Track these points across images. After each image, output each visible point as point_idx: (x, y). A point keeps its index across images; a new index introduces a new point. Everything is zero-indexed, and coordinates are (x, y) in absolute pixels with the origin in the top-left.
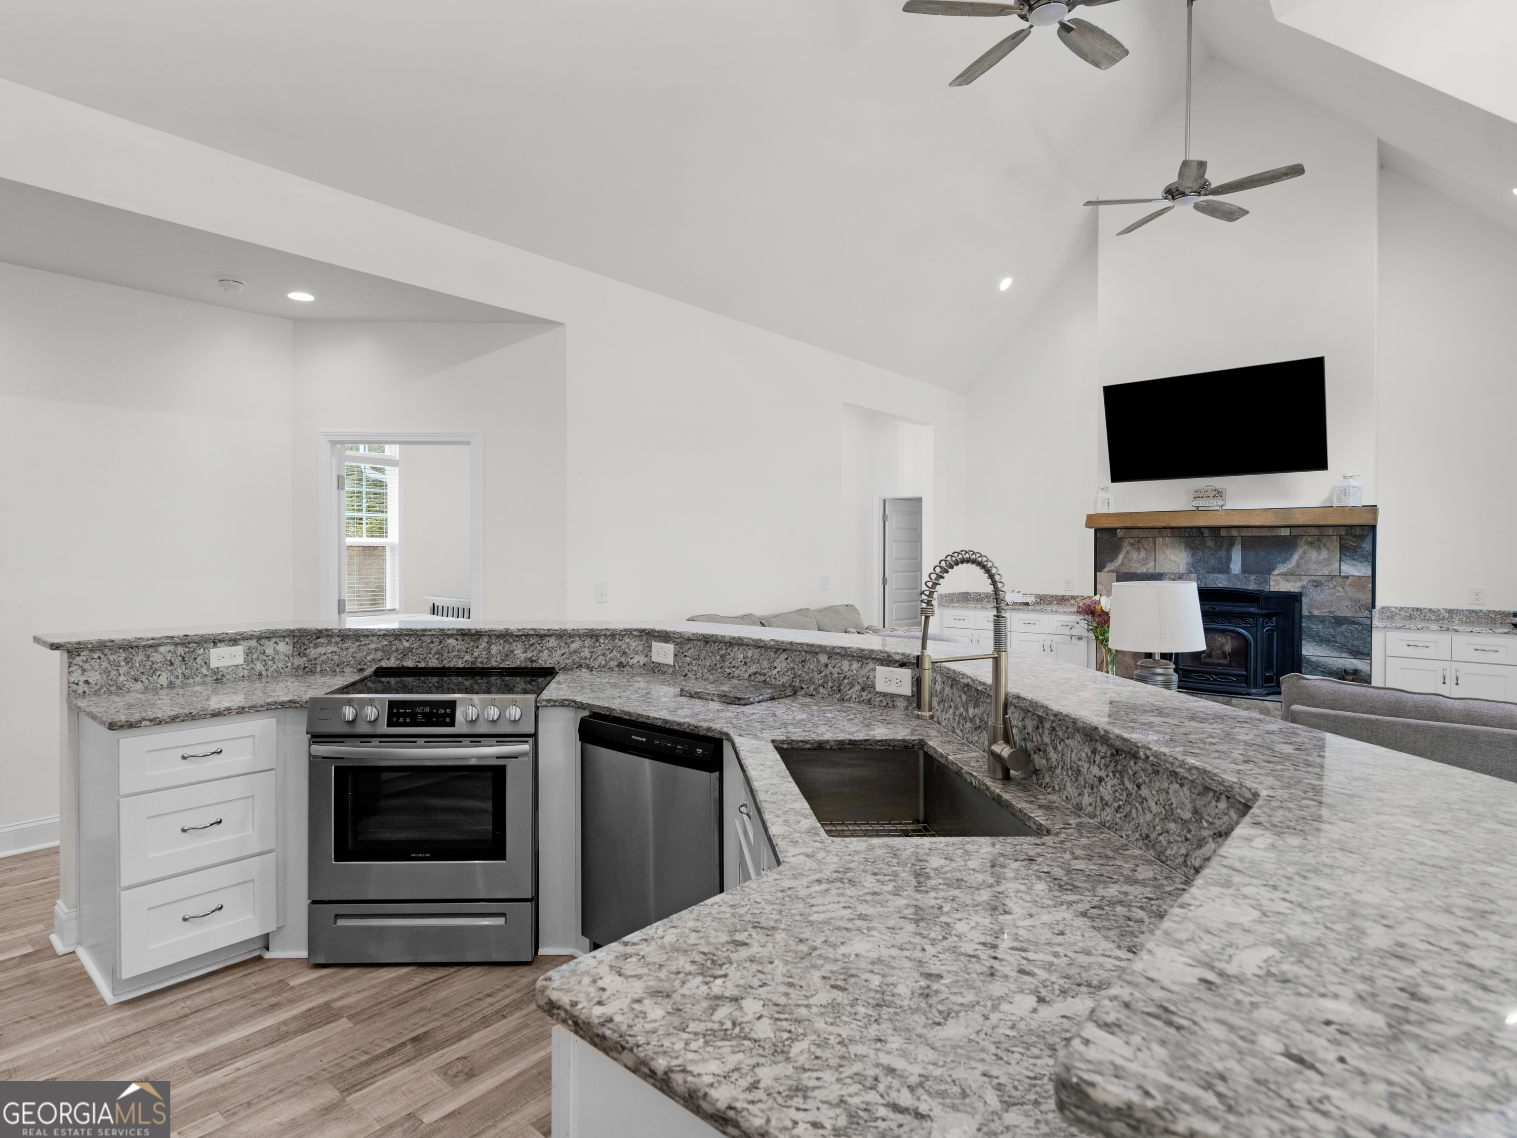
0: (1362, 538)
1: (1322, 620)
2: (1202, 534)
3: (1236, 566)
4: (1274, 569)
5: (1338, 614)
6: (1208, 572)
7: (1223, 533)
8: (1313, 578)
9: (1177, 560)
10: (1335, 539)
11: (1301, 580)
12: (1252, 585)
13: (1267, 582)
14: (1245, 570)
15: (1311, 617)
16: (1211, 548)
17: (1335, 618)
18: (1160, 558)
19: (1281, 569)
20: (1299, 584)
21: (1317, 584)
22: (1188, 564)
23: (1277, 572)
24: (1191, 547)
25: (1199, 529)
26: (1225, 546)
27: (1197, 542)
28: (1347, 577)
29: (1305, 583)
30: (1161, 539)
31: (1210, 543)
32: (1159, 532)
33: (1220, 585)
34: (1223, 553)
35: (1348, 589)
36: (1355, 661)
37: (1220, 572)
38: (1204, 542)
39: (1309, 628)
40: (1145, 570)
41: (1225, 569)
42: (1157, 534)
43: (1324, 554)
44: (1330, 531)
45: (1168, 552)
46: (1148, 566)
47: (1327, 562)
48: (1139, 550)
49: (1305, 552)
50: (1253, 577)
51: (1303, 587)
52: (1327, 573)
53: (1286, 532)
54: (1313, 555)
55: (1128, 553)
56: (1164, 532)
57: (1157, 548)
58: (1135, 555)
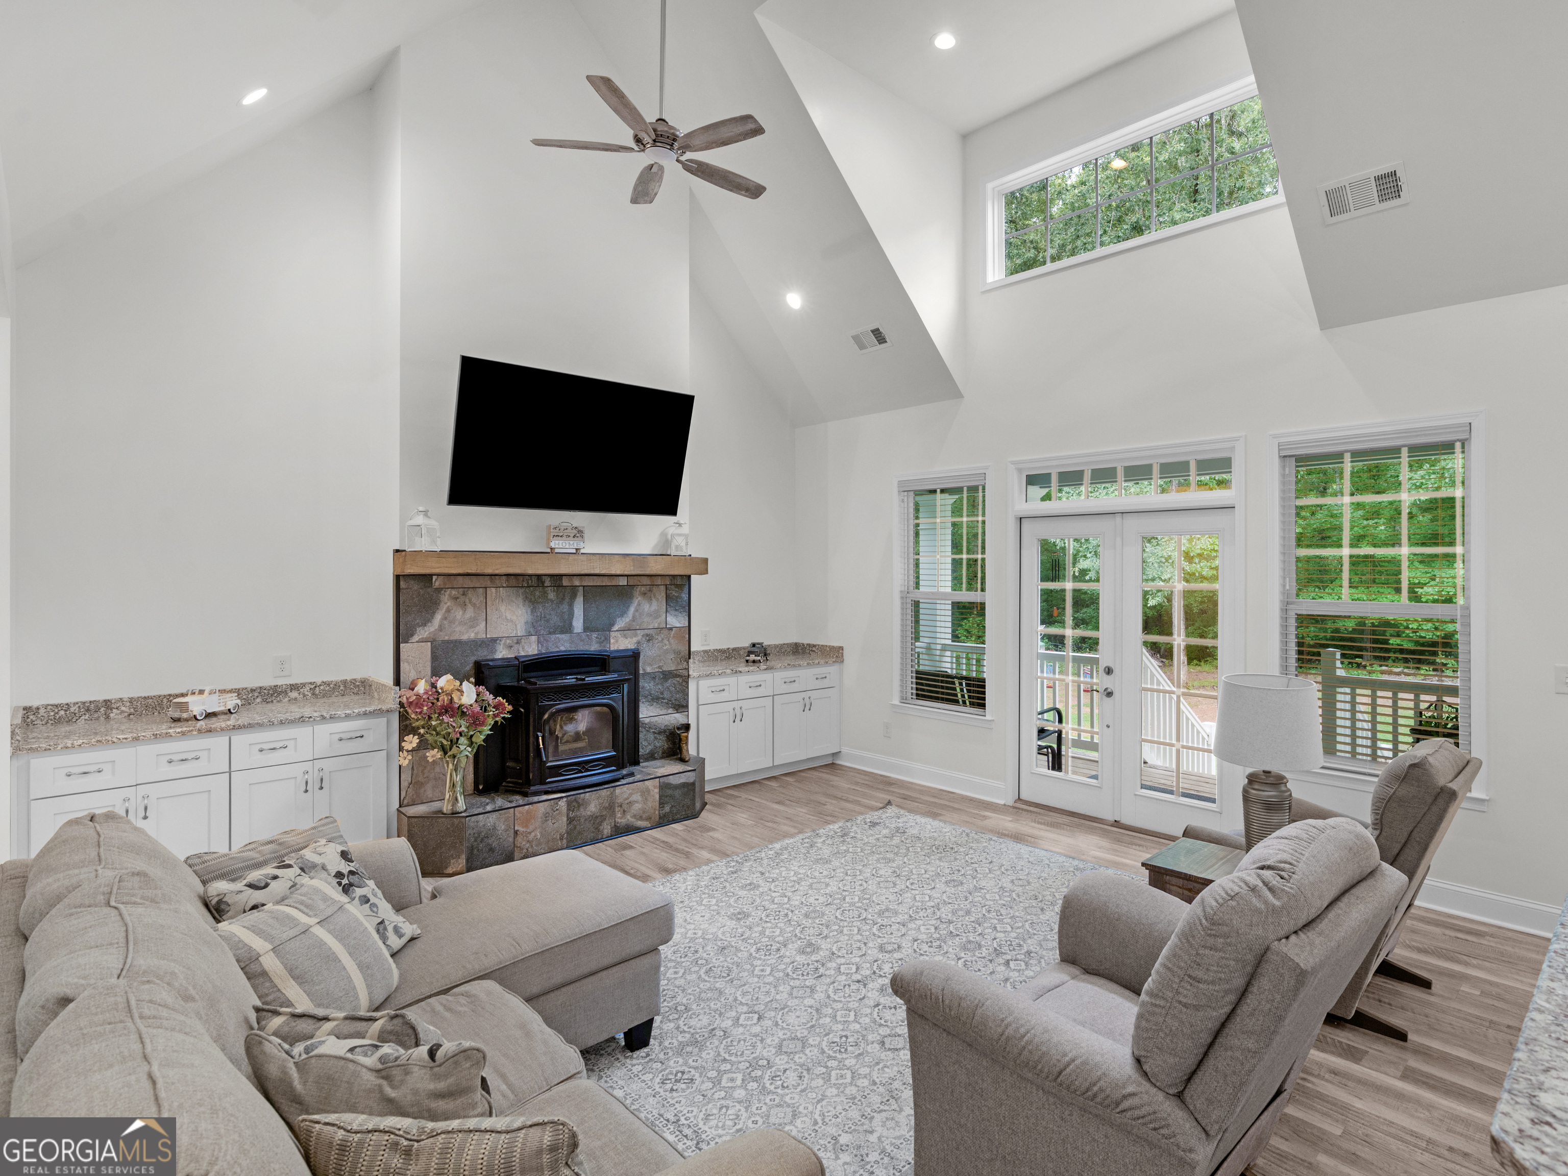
0: (680, 587)
1: (653, 677)
2: (543, 583)
3: (578, 624)
4: (613, 625)
5: (665, 668)
6: (550, 633)
7: (565, 582)
8: (646, 632)
9: (514, 618)
10: (663, 588)
11: (636, 635)
12: (593, 646)
13: (607, 639)
14: (588, 628)
15: (646, 674)
16: (552, 601)
17: (663, 673)
18: (493, 616)
19: (620, 624)
20: (635, 640)
21: (649, 638)
22: (526, 623)
23: (616, 628)
24: (530, 601)
25: (539, 577)
26: (567, 600)
27: (537, 593)
28: (671, 629)
29: (639, 638)
30: (493, 590)
31: (552, 595)
32: (491, 581)
33: (562, 648)
34: (565, 607)
35: (672, 641)
36: (677, 715)
37: (562, 632)
38: (545, 594)
39: (643, 687)
40: (472, 636)
41: (567, 628)
42: (489, 583)
43: (655, 606)
44: (659, 581)
45: (503, 608)
46: (477, 629)
47: (656, 615)
48: (464, 606)
49: (639, 605)
50: (594, 635)
51: (638, 643)
52: (656, 625)
53: (623, 582)
54: (646, 607)
55: (448, 610)
56: (498, 581)
57: (489, 603)
58: (458, 614)
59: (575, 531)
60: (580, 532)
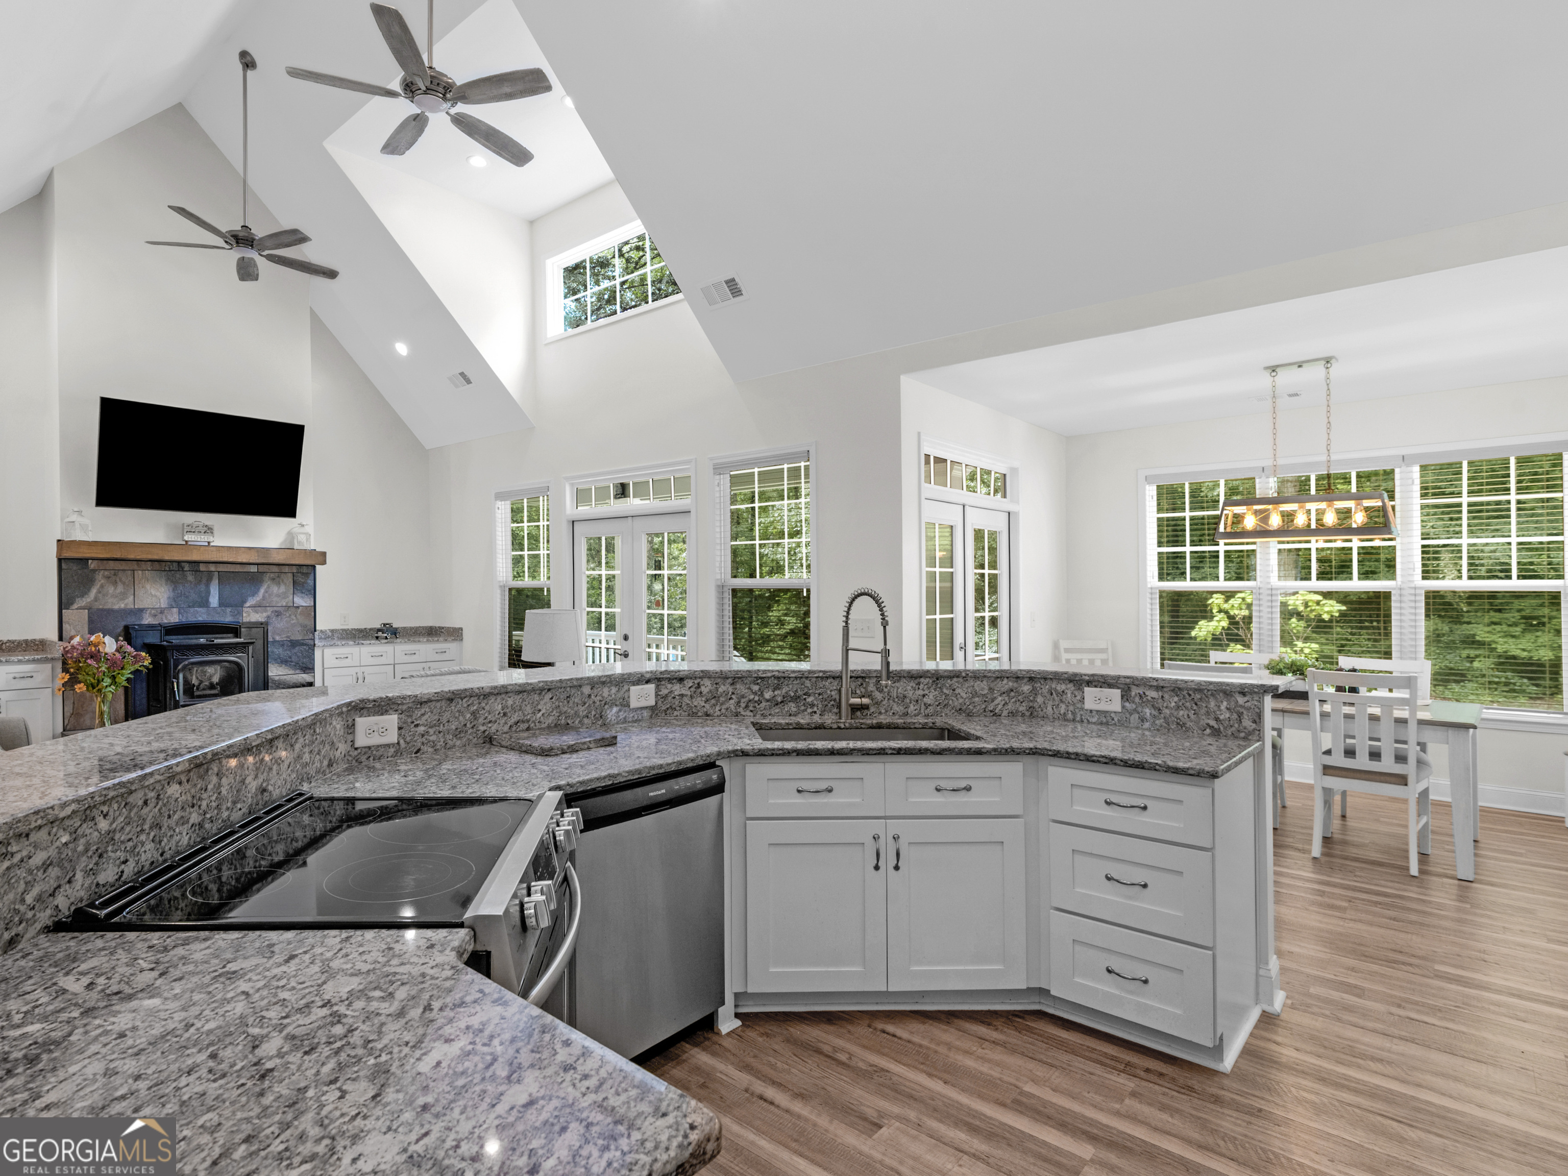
0: (306, 575)
1: (282, 644)
2: (183, 568)
3: (214, 601)
4: (245, 602)
5: (293, 638)
6: (189, 607)
7: (202, 568)
8: (275, 609)
9: (158, 594)
10: (290, 575)
11: (266, 611)
12: (227, 618)
13: (240, 613)
14: (222, 604)
15: (275, 641)
16: (191, 582)
17: (291, 641)
18: (140, 593)
19: (251, 602)
20: (265, 615)
21: (278, 614)
22: (169, 598)
23: (248, 604)
24: (172, 582)
25: (179, 563)
26: (204, 580)
27: (178, 576)
28: (298, 607)
29: (269, 613)
30: (140, 572)
31: (190, 577)
32: (138, 565)
33: (200, 619)
34: (202, 587)
35: (299, 617)
36: (304, 676)
37: (200, 606)
38: (185, 577)
39: (273, 652)
40: (123, 606)
41: (205, 603)
42: (136, 567)
43: (283, 589)
44: (286, 569)
45: (148, 586)
46: (126, 601)
47: (285, 595)
48: (115, 583)
49: (269, 587)
50: (229, 610)
51: (268, 617)
52: (284, 604)
53: (254, 569)
54: (275, 589)
55: (102, 586)
56: (143, 564)
57: (136, 582)
58: (111, 589)
59: (205, 529)
60: (209, 529)
